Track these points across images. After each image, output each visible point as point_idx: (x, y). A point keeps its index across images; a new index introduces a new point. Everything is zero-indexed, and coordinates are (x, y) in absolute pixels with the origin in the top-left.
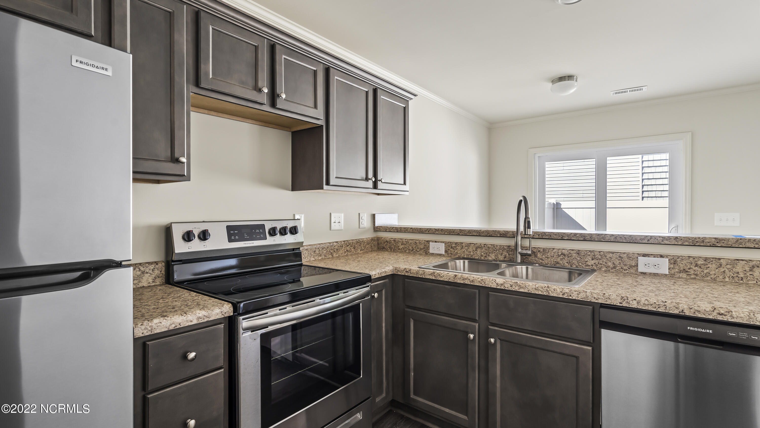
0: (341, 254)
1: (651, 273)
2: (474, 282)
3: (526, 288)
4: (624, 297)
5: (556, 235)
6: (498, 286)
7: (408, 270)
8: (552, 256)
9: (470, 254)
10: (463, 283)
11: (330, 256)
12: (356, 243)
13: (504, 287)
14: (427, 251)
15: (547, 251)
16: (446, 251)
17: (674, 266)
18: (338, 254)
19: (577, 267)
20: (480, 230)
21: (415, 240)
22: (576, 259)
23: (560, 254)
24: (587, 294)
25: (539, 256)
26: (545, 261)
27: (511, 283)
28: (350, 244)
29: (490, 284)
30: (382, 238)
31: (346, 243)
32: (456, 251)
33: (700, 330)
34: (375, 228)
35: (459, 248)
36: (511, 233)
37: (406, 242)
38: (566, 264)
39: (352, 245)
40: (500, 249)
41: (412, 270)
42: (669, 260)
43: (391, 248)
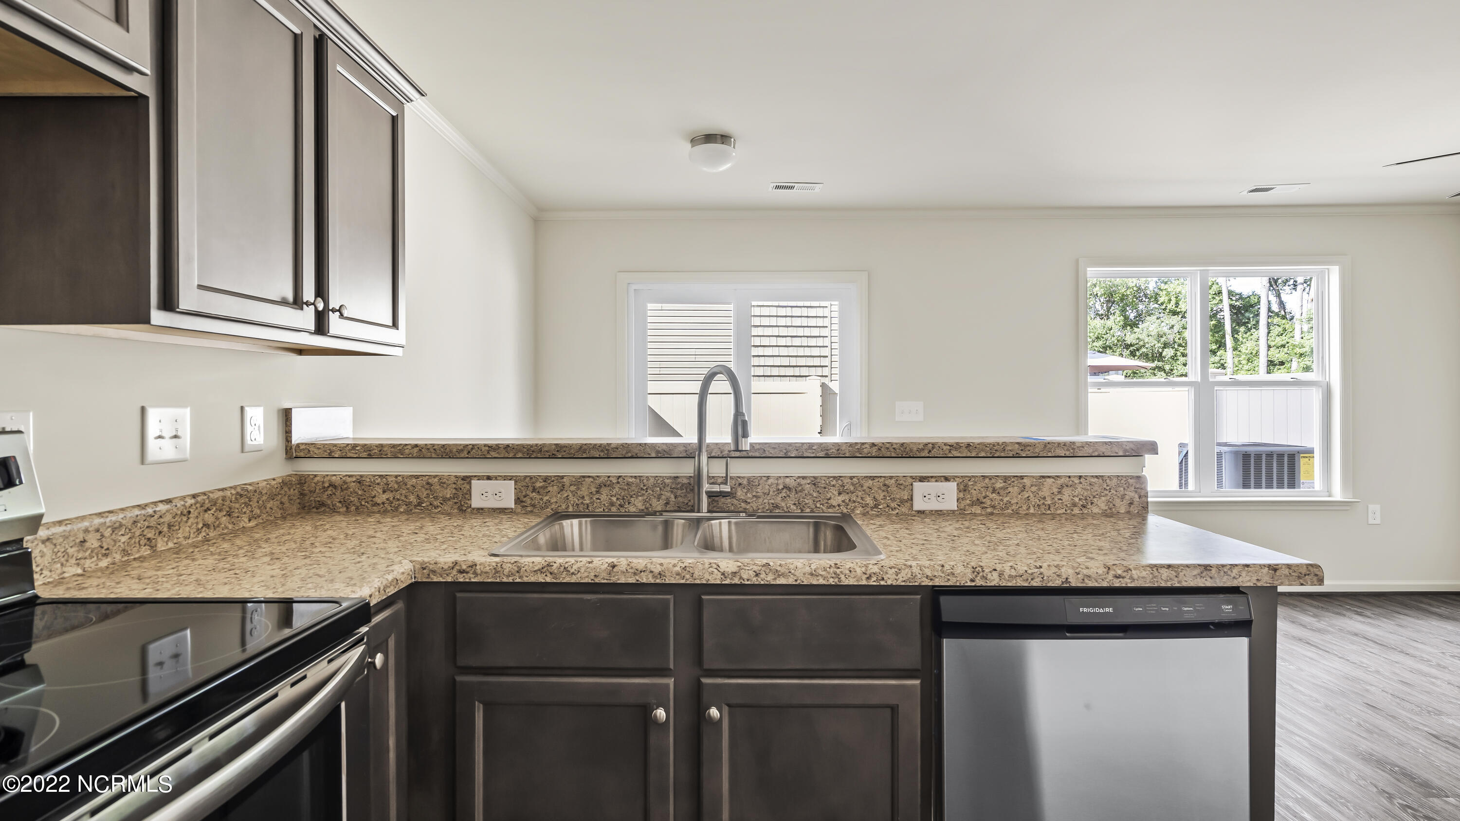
0: (186, 538)
1: (932, 511)
2: (666, 576)
3: (790, 574)
4: (976, 568)
5: (774, 448)
6: (725, 578)
7: (464, 567)
8: (765, 494)
9: (582, 503)
10: (634, 582)
11: (146, 551)
12: (236, 499)
13: (741, 578)
14: (463, 503)
15: (757, 483)
16: (518, 498)
17: (964, 495)
18: (175, 541)
19: (812, 511)
20: (609, 445)
21: (427, 477)
22: (810, 495)
23: (780, 488)
24: (914, 571)
25: (739, 494)
26: (752, 504)
27: (756, 568)
28: (215, 505)
29: (707, 576)
30: (315, 476)
31: (203, 501)
32: (545, 498)
33: (1097, 610)
34: (291, 448)
35: (554, 489)
36: (682, 449)
37: (397, 483)
38: (792, 506)
39: (223, 505)
40: (655, 485)
41: (480, 565)
42: (958, 484)
43: (346, 503)
